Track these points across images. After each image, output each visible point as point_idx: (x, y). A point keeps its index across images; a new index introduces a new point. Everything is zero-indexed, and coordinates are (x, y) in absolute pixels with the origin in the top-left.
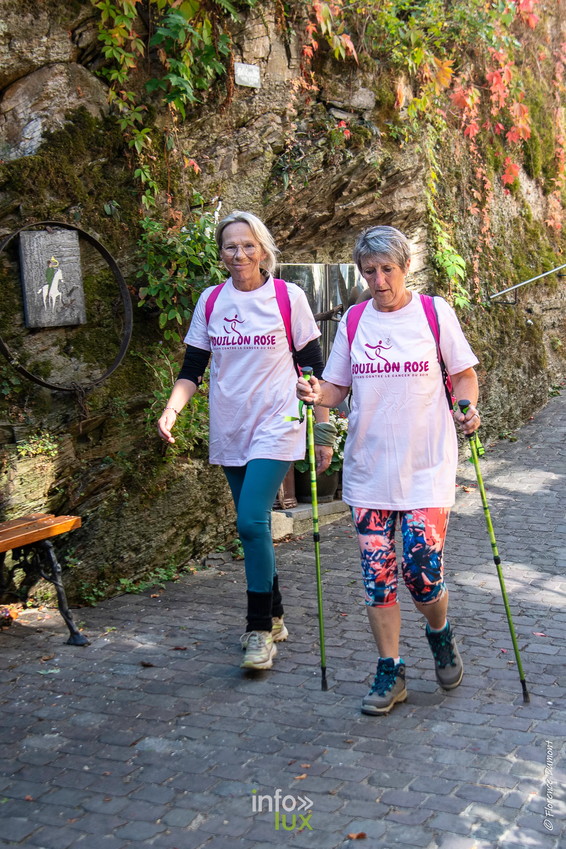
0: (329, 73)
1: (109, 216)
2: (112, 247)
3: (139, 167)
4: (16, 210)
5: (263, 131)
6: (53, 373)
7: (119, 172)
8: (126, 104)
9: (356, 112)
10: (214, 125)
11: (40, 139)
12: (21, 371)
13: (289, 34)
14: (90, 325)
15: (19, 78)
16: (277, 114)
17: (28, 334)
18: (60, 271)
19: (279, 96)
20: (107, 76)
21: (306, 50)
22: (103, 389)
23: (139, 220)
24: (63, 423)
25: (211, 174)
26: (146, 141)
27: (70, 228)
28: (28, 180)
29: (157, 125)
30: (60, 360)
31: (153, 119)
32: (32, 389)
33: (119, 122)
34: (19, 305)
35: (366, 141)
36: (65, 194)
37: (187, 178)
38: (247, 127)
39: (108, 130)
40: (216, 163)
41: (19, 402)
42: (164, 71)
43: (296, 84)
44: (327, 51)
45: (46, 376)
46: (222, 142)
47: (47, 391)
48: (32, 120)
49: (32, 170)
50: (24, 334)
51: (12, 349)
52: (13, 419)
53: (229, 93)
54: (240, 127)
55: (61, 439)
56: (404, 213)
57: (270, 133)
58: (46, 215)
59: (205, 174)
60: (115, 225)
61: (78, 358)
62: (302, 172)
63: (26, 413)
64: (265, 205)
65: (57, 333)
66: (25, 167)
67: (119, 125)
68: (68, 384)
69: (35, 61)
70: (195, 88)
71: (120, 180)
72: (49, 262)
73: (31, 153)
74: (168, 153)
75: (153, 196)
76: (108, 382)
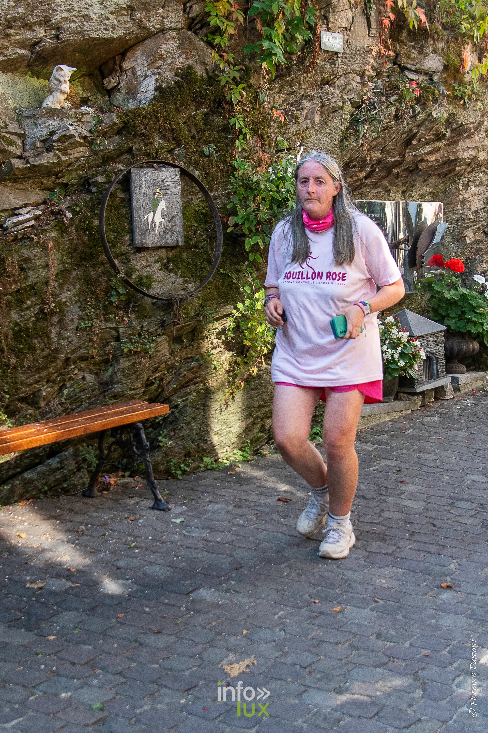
0: (405, 41)
1: (208, 157)
2: (209, 183)
3: (234, 116)
4: (130, 150)
5: (343, 89)
6: (154, 285)
7: (218, 120)
8: (226, 64)
9: (426, 74)
10: (302, 82)
11: (153, 92)
12: (127, 282)
13: (370, 7)
14: (187, 247)
15: (139, 42)
16: (357, 74)
17: (134, 252)
18: (163, 201)
19: (359, 59)
20: (212, 41)
21: (384, 21)
22: (195, 300)
23: (233, 160)
24: (160, 327)
25: (297, 123)
26: (242, 95)
27: (174, 166)
28: (141, 125)
29: (252, 82)
30: (160, 275)
31: (249, 77)
32: (136, 298)
33: (219, 78)
34: (129, 228)
35: (433, 98)
36: (171, 138)
37: (276, 126)
38: (330, 85)
39: (211, 86)
40: (301, 115)
41: (124, 308)
42: (260, 37)
43: (375, 49)
44: (404, 22)
45: (148, 287)
46: (307, 97)
47: (148, 300)
48: (148, 76)
49: (145, 117)
50: (132, 252)
51: (121, 264)
52: (119, 322)
53: (314, 57)
54: (324, 85)
55: (158, 340)
56: (467, 160)
57: (350, 90)
58: (155, 155)
59: (292, 123)
60: (212, 164)
61: (176, 274)
62: (375, 123)
63: (130, 317)
64: (342, 150)
65: (159, 252)
66: (139, 115)
67: (220, 81)
68: (166, 294)
69: (152, 28)
70: (286, 51)
71: (219, 127)
72: (155, 194)
73: (145, 103)
74: (260, 105)
75: (246, 141)
76: (200, 294)
